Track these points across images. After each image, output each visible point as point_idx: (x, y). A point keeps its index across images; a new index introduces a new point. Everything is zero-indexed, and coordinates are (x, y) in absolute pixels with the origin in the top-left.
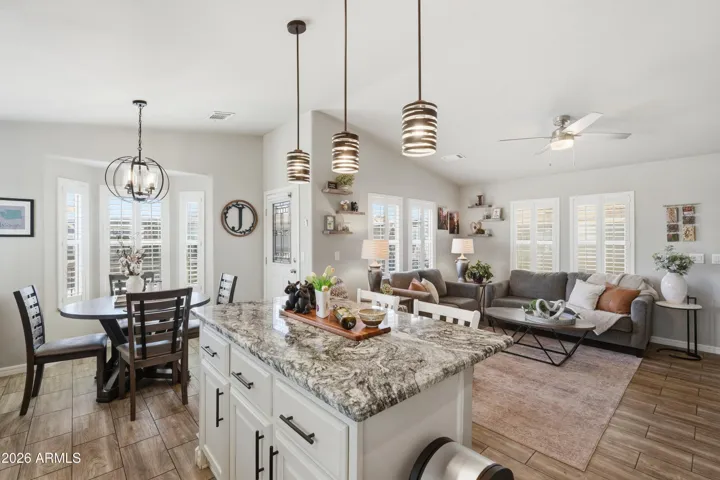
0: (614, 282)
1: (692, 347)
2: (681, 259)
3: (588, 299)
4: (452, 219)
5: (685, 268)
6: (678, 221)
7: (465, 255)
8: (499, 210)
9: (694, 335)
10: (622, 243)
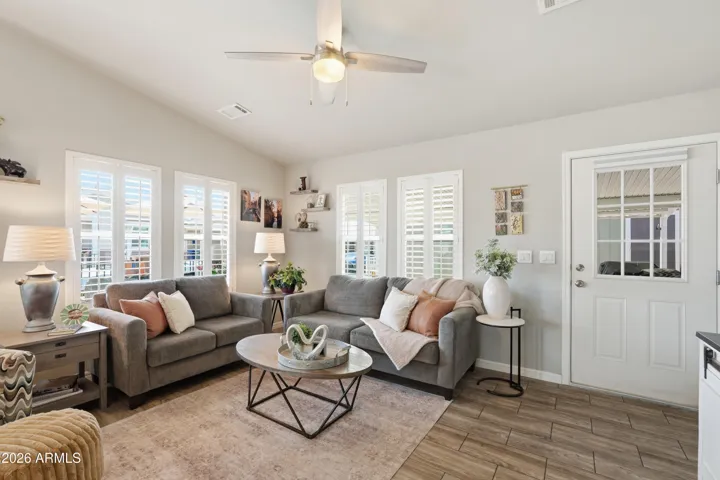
0: (432, 291)
1: (515, 372)
2: (503, 257)
3: (398, 315)
4: (268, 207)
5: (507, 269)
6: (506, 209)
7: (274, 255)
8: (323, 197)
9: (517, 356)
10: (450, 237)
